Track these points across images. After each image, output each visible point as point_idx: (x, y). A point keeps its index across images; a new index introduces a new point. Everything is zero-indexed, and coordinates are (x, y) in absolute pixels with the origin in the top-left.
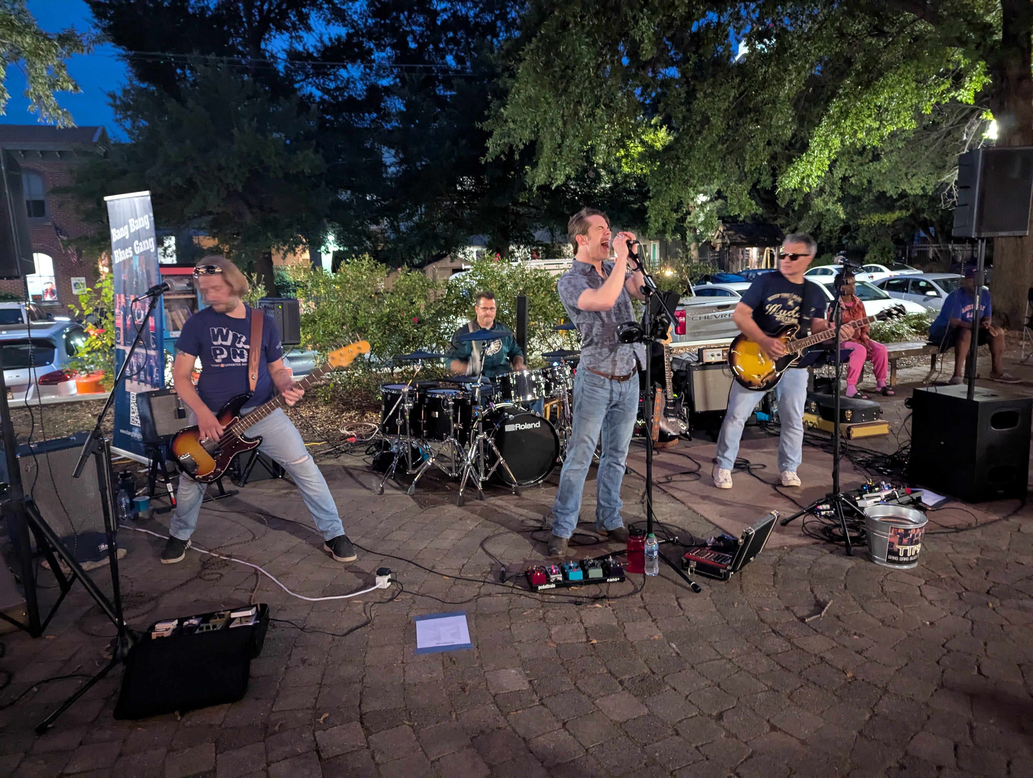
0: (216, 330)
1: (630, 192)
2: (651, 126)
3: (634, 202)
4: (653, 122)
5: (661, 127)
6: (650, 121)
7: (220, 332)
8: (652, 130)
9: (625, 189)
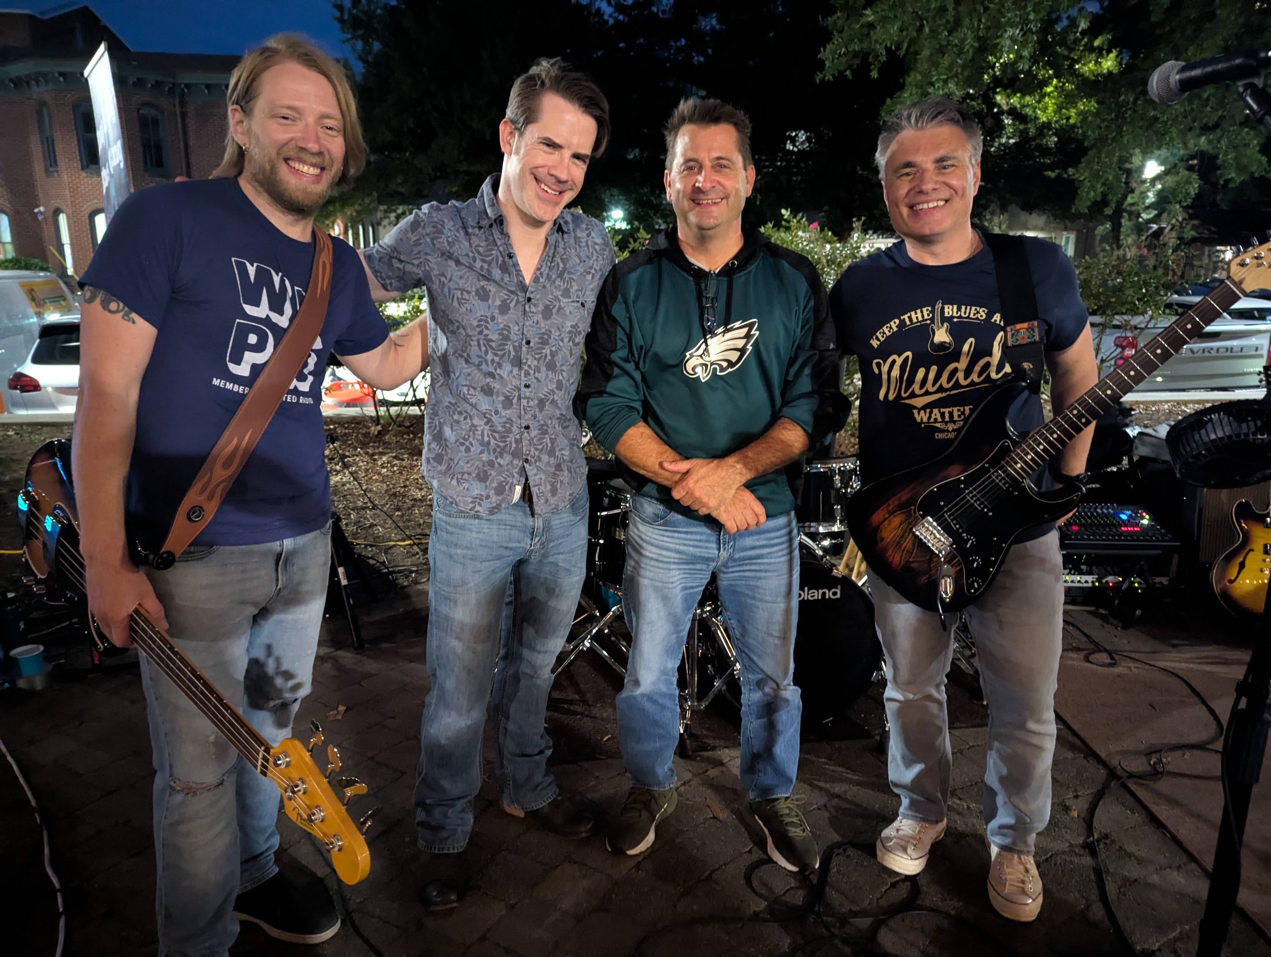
0: (252, 270)
1: (1045, 151)
2: (1092, 50)
3: (1051, 168)
4: (1096, 43)
5: (1109, 52)
6: (1091, 42)
7: (264, 278)
8: (1093, 56)
9: (1039, 147)
